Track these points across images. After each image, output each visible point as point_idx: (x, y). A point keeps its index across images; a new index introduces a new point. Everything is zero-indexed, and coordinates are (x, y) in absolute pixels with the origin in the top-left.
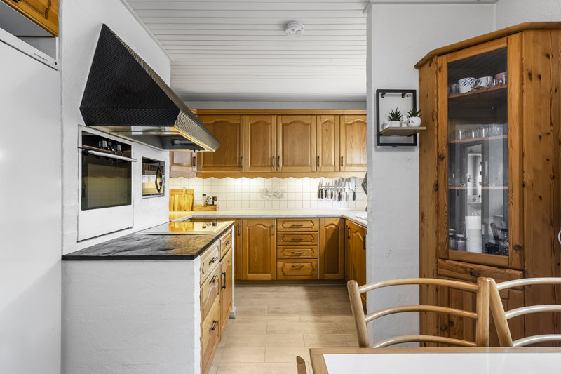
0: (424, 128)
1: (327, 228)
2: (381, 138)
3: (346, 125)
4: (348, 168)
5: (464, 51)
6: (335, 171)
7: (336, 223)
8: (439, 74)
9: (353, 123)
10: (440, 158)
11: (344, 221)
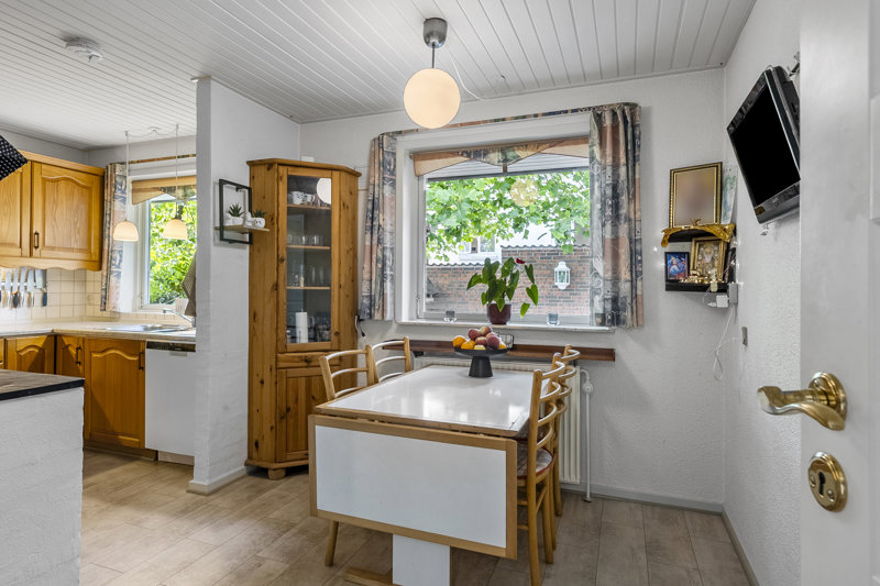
0: (268, 230)
1: (22, 354)
2: (225, 232)
3: (45, 181)
4: (45, 253)
5: (301, 169)
6: (22, 256)
7: (40, 344)
8: (281, 183)
9: (58, 180)
10: (280, 260)
11: (56, 339)
